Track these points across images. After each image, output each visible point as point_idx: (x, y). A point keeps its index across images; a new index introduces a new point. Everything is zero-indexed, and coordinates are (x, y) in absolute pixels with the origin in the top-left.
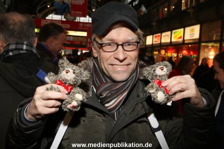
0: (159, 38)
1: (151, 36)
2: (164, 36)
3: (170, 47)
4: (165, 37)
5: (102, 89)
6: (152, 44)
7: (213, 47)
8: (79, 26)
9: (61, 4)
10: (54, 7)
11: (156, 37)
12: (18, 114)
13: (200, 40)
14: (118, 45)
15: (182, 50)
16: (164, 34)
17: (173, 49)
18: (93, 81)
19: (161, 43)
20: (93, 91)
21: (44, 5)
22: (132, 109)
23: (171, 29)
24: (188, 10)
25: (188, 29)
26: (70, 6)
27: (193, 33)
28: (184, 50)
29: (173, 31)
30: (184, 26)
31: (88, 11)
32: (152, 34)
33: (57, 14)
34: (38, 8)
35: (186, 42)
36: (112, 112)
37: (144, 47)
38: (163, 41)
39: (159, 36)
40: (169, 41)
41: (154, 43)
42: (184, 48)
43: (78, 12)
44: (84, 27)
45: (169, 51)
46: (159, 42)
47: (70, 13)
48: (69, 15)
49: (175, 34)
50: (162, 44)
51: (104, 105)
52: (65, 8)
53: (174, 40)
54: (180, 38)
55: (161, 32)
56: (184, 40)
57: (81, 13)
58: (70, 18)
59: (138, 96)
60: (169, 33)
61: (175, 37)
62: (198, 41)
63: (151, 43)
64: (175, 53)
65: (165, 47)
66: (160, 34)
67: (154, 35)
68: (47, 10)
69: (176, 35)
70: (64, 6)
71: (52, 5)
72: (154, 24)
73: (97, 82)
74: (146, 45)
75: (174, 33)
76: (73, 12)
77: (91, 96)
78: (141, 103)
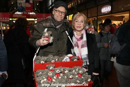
8: (30, 16)
9: (21, 7)
10: (18, 9)
21: (13, 8)
26: (25, 8)
29: (69, 16)
31: (33, 10)
33: (19, 12)
34: (10, 10)
43: (29, 11)
44: (32, 16)
47: (25, 11)
48: (25, 12)
52: (23, 9)
57: (30, 11)
61: (70, 18)
68: (15, 10)
70: (22, 8)
71: (17, 8)
76: (26, 11)
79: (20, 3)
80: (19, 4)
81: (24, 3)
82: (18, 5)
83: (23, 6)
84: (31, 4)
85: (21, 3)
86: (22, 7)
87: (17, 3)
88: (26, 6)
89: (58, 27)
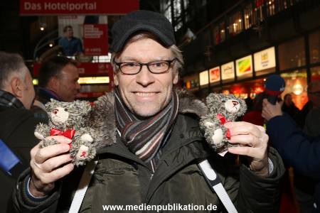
0: (219, 73)
1: (206, 72)
2: (225, 70)
3: (236, 85)
4: (227, 71)
5: (129, 130)
6: (209, 83)
7: (297, 77)
8: (98, 69)
9: (69, 40)
10: (59, 46)
11: (213, 72)
12: (19, 193)
13: (278, 69)
14: (141, 65)
15: (254, 88)
16: (224, 67)
17: (240, 87)
18: (117, 122)
19: (221, 80)
20: (117, 135)
21: (44, 45)
22: (174, 154)
23: (234, 58)
24: (255, 28)
25: (258, 56)
27: (266, 60)
28: (258, 87)
29: (237, 61)
30: (252, 53)
32: (208, 68)
34: (36, 51)
35: (258, 75)
36: (147, 161)
37: (197, 89)
38: (225, 77)
39: (217, 70)
40: (232, 76)
41: (211, 81)
42: (257, 84)
43: (94, 50)
44: (105, 69)
45: (235, 92)
46: (219, 79)
47: (84, 52)
48: (82, 55)
49: (241, 65)
50: (223, 82)
51: (134, 153)
53: (239, 74)
54: (249, 69)
55: (220, 64)
56: (254, 72)
57: (99, 50)
58: (84, 59)
59: (182, 136)
60: (231, 64)
61: (240, 70)
62: (274, 71)
63: (207, 82)
64: (245, 93)
65: (229, 86)
66: (218, 68)
67: (211, 71)
68: (50, 51)
69: (242, 67)
70: (73, 42)
71: (56, 43)
72: (208, 53)
73: (121, 123)
74: (200, 86)
75: (239, 63)
76: (88, 50)
77: (115, 142)
78: (187, 146)
79: (66, 28)
80: (65, 31)
81: (79, 25)
82: (61, 34)
83: (76, 35)
84: (102, 27)
85: (70, 27)
86: (73, 38)
87: (56, 27)
88: (87, 36)
89: (144, 151)
